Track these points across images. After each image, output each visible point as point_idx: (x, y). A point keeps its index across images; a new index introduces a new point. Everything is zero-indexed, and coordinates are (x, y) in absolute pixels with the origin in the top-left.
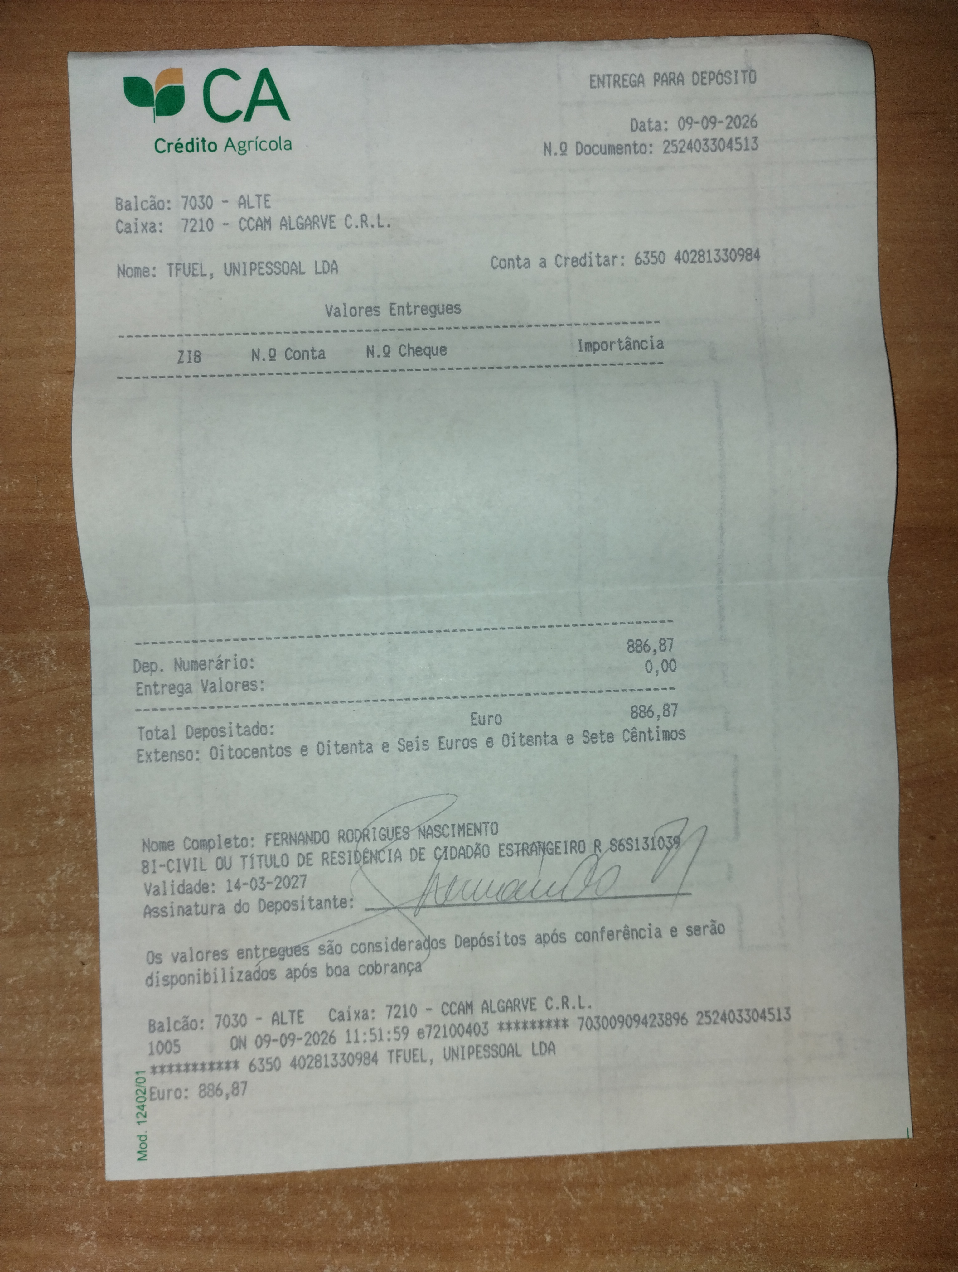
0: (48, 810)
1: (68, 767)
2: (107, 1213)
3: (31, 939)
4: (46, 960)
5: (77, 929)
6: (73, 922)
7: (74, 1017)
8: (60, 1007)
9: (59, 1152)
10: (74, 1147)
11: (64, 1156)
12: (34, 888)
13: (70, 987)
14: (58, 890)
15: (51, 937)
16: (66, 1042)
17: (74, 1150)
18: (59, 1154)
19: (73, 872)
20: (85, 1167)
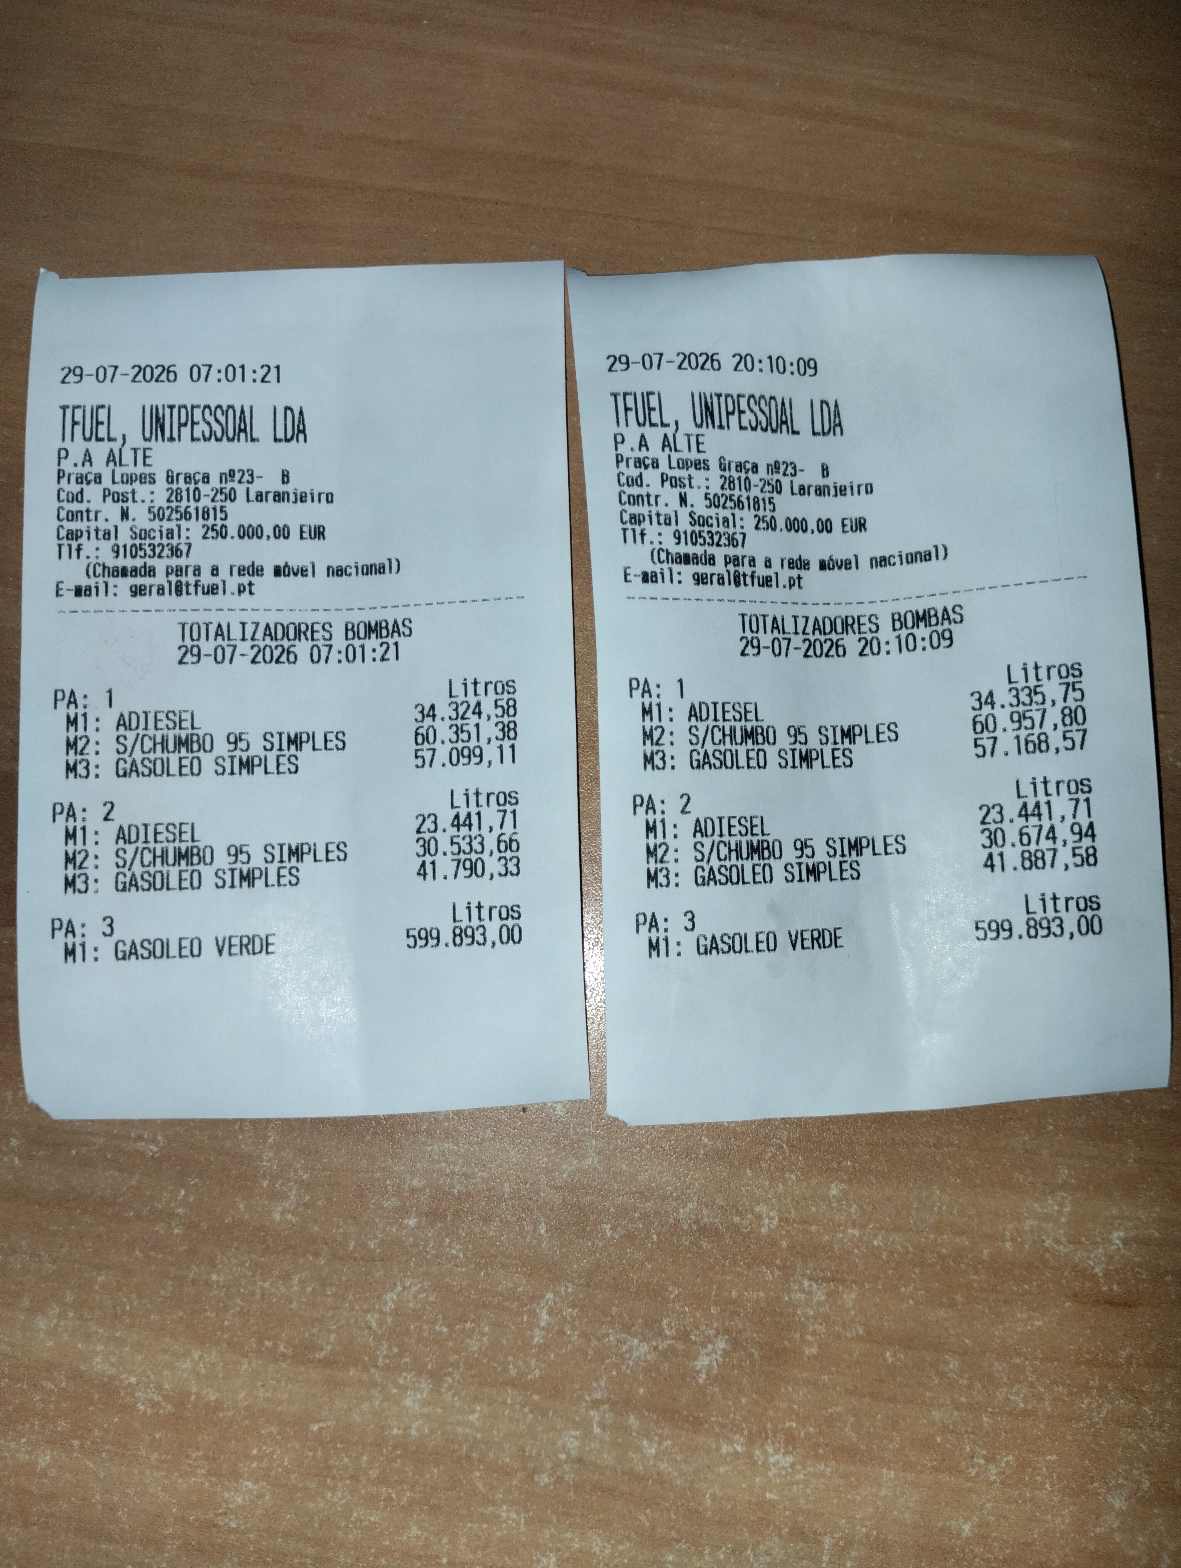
0: (399, 1203)
1: (433, 1150)
3: (351, 1374)
4: (365, 1406)
5: (412, 1370)
6: (407, 1360)
7: (390, 1490)
8: (373, 1474)
12: (365, 1307)
13: (390, 1448)
14: (396, 1312)
15: (377, 1375)
16: (375, 1523)
19: (419, 1292)
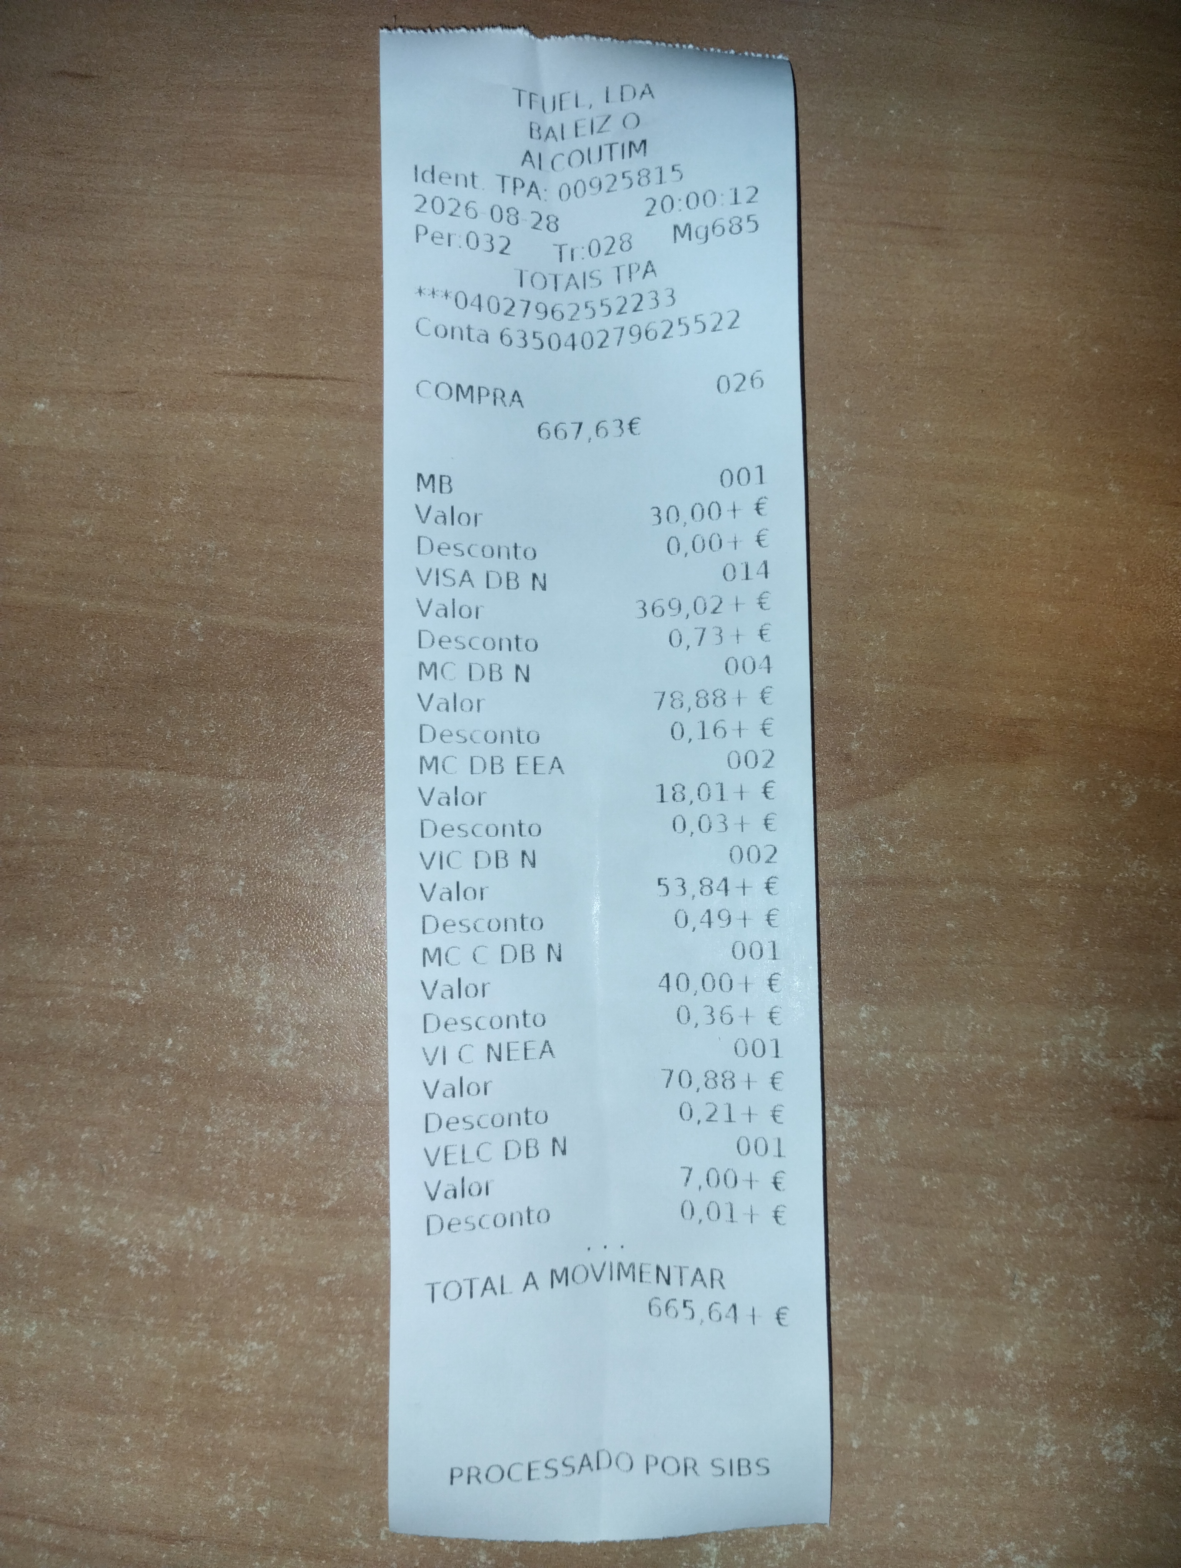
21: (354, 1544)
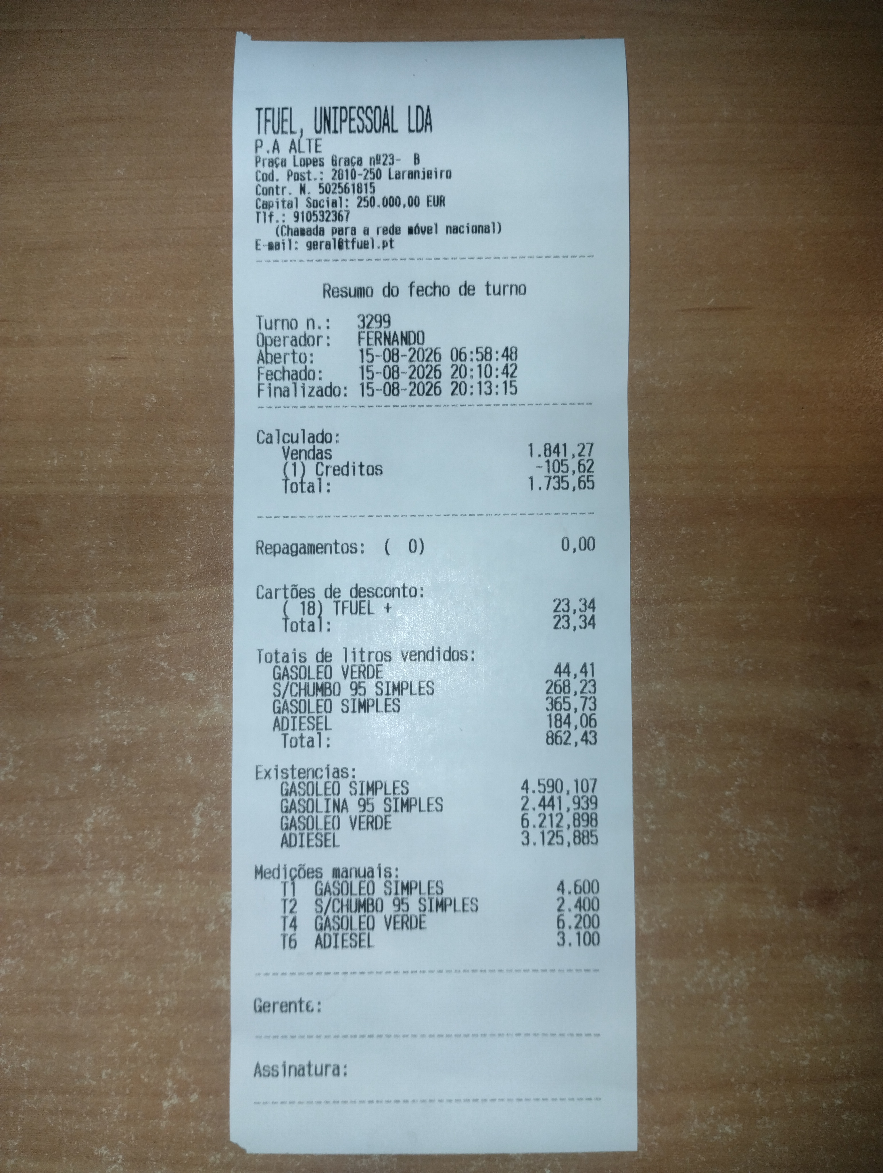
2: (133, 1138)
9: (90, 1078)
10: (104, 1074)
11: (94, 1083)
17: (104, 1076)
18: (90, 1081)
20: (113, 1093)
21: (86, 1082)
